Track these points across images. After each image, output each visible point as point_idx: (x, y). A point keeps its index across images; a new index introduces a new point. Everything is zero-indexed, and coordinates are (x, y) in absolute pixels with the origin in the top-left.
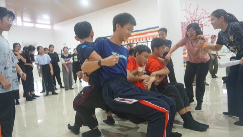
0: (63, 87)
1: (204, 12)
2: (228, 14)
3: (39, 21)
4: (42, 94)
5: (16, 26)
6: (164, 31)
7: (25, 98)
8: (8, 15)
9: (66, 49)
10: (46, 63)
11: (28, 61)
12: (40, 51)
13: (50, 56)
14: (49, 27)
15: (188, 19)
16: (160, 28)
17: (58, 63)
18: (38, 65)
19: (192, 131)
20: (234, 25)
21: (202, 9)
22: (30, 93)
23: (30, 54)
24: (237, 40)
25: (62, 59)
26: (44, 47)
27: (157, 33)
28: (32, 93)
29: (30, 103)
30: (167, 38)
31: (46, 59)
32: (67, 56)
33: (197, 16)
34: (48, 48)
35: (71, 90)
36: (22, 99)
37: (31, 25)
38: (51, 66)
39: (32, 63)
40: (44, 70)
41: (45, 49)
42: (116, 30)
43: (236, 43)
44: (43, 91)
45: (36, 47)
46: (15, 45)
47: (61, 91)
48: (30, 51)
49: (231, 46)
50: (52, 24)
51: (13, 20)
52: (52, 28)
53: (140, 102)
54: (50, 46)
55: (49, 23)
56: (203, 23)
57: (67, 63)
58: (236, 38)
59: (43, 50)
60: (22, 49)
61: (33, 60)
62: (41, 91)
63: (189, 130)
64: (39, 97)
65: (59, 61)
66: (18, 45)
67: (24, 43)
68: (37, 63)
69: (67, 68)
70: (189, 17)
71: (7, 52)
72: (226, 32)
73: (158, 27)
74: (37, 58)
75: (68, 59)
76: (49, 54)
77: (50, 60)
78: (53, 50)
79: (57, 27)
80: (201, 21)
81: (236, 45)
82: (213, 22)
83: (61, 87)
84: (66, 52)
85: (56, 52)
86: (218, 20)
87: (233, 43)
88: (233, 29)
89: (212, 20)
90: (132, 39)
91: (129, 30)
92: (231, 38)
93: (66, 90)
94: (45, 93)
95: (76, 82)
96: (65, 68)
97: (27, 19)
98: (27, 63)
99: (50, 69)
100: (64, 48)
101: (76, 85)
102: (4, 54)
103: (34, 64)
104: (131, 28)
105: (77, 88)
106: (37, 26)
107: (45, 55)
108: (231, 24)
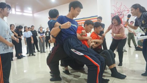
0: (39, 51)
1: (125, 7)
2: (142, 7)
3: (25, 11)
4: (26, 55)
5: (12, 14)
6: (100, 18)
7: (17, 57)
8: (7, 7)
9: (41, 28)
10: (29, 36)
11: (19, 35)
12: (26, 29)
13: (32, 32)
14: (31, 15)
15: (115, 11)
16: (98, 16)
17: (37, 36)
18: (25, 37)
19: (116, 78)
20: (145, 14)
21: (124, 6)
22: (19, 54)
23: (20, 31)
24: (146, 23)
25: (39, 34)
26: (28, 27)
27: (96, 20)
28: (21, 54)
29: (19, 60)
30: (102, 22)
31: (29, 34)
32: (42, 32)
33: (121, 10)
34: (31, 27)
35: (44, 53)
36: (15, 58)
37: (20, 13)
38: (32, 38)
39: (21, 36)
40: (28, 40)
41: (29, 28)
42: (71, 11)
43: (146, 25)
44: (27, 53)
45: (23, 27)
46: (11, 25)
47: (38, 54)
48: (20, 29)
49: (142, 27)
50: (33, 13)
51: (10, 10)
52: (33, 15)
53: (85, 56)
54: (32, 26)
55: (31, 12)
56: (124, 14)
57: (42, 36)
58: (146, 22)
59: (27, 29)
60: (15, 28)
61: (22, 35)
62: (26, 53)
63: (114, 78)
64: (25, 56)
65: (37, 35)
66: (13, 25)
67: (16, 24)
68: (24, 36)
69: (42, 39)
70: (116, 10)
71: (6, 29)
72: (140, 18)
73: (97, 16)
74: (24, 34)
75: (42, 34)
76: (31, 31)
77: (32, 35)
78: (34, 29)
79: (36, 15)
80: (123, 12)
81: (146, 26)
82: (132, 11)
83: (38, 51)
84: (41, 30)
85: (35, 30)
86: (136, 11)
87: (144, 25)
88: (145, 16)
89: (132, 10)
90: (81, 23)
91: (78, 11)
92: (143, 22)
93: (41, 53)
94: (29, 55)
95: (47, 48)
96: (40, 39)
97: (18, 10)
98: (18, 36)
99: (31, 40)
100: (40, 27)
101: (47, 50)
102: (5, 30)
103: (22, 37)
104: (79, 10)
105: (48, 52)
106: (24, 14)
107: (29, 31)
108: (143, 13)
